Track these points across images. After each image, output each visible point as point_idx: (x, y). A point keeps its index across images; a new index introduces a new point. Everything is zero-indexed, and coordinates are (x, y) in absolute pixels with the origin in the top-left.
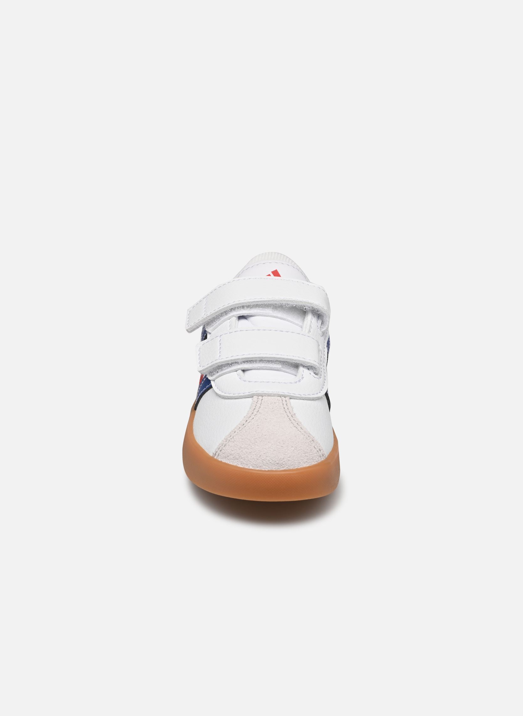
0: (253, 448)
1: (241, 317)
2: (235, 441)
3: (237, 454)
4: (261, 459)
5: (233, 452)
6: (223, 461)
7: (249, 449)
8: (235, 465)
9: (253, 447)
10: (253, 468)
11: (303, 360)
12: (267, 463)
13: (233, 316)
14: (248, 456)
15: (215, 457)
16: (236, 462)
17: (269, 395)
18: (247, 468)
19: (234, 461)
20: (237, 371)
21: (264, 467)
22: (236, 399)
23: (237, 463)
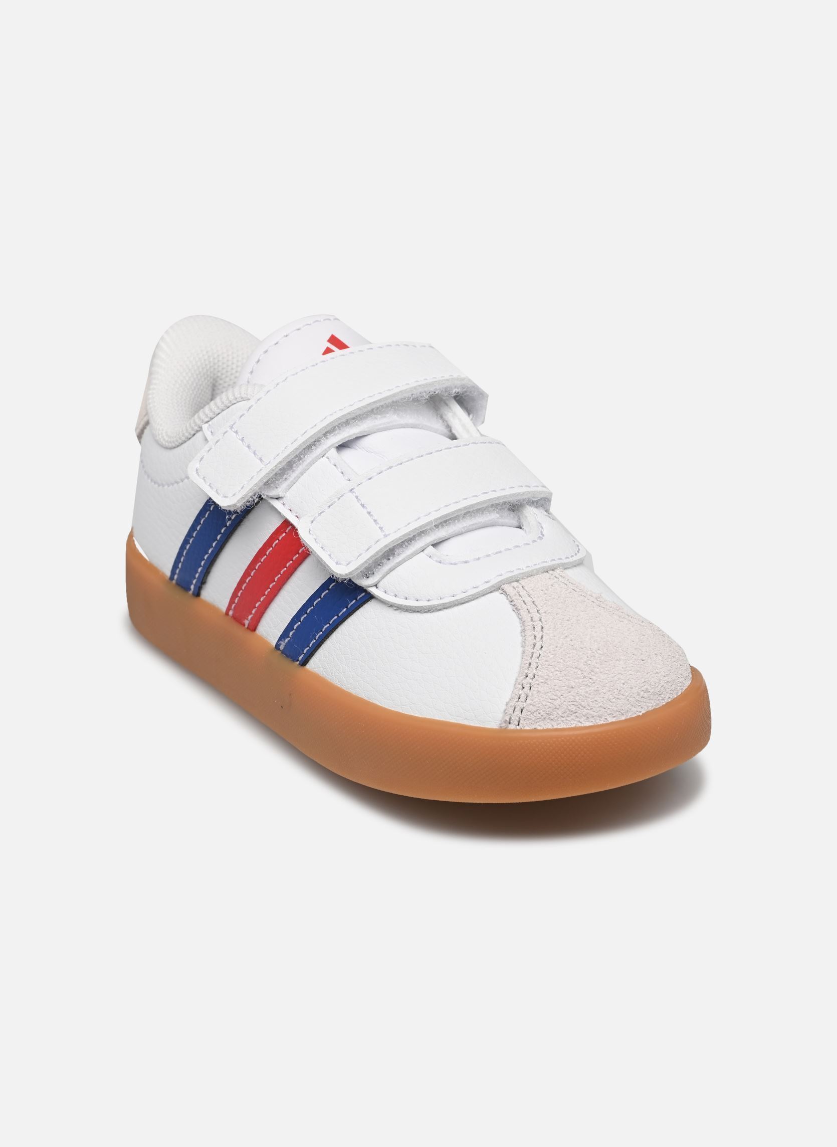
0: (596, 680)
1: (342, 447)
2: (547, 680)
3: (569, 704)
4: (623, 697)
5: (557, 703)
6: (539, 728)
7: (589, 684)
8: (573, 726)
9: (594, 678)
10: (615, 718)
11: (524, 490)
12: (638, 701)
13: (330, 448)
14: (596, 699)
15: (512, 727)
16: (572, 719)
17: (530, 575)
18: (602, 722)
19: (568, 718)
20: (425, 551)
21: (634, 709)
22: (463, 603)
23: (578, 719)
